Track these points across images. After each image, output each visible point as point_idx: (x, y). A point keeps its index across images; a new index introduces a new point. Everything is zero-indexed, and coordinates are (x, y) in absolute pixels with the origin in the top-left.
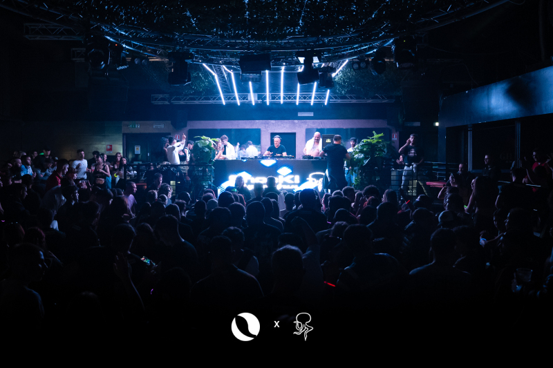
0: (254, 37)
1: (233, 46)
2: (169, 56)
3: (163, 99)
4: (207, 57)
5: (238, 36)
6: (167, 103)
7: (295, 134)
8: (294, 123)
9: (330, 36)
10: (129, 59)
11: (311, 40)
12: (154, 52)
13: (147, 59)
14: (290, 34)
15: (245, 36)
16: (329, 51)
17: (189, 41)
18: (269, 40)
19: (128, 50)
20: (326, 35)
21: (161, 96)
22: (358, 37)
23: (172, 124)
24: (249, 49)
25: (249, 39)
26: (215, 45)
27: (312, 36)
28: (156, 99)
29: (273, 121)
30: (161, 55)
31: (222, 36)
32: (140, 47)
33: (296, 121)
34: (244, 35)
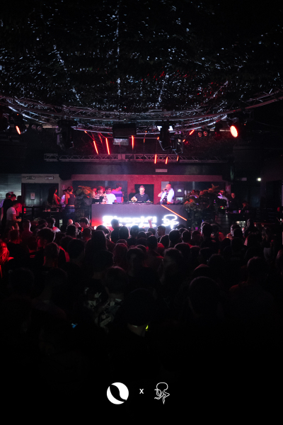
0: (124, 110)
1: (108, 116)
2: (58, 123)
3: (53, 157)
4: (87, 125)
5: (111, 109)
6: (55, 160)
7: (153, 185)
8: (153, 177)
9: (181, 111)
10: (27, 126)
11: (167, 114)
12: (48, 121)
13: (41, 126)
14: (152, 108)
15: (117, 110)
16: (180, 122)
17: (74, 112)
18: (135, 112)
19: (27, 119)
20: (178, 109)
21: (51, 155)
22: (202, 112)
23: (60, 176)
24: (119, 119)
25: (119, 112)
26: (93, 115)
27: (168, 110)
28: (48, 157)
29: (137, 176)
30: (52, 124)
31: (100, 109)
32: (36, 117)
33: (154, 176)
34: (116, 108)
